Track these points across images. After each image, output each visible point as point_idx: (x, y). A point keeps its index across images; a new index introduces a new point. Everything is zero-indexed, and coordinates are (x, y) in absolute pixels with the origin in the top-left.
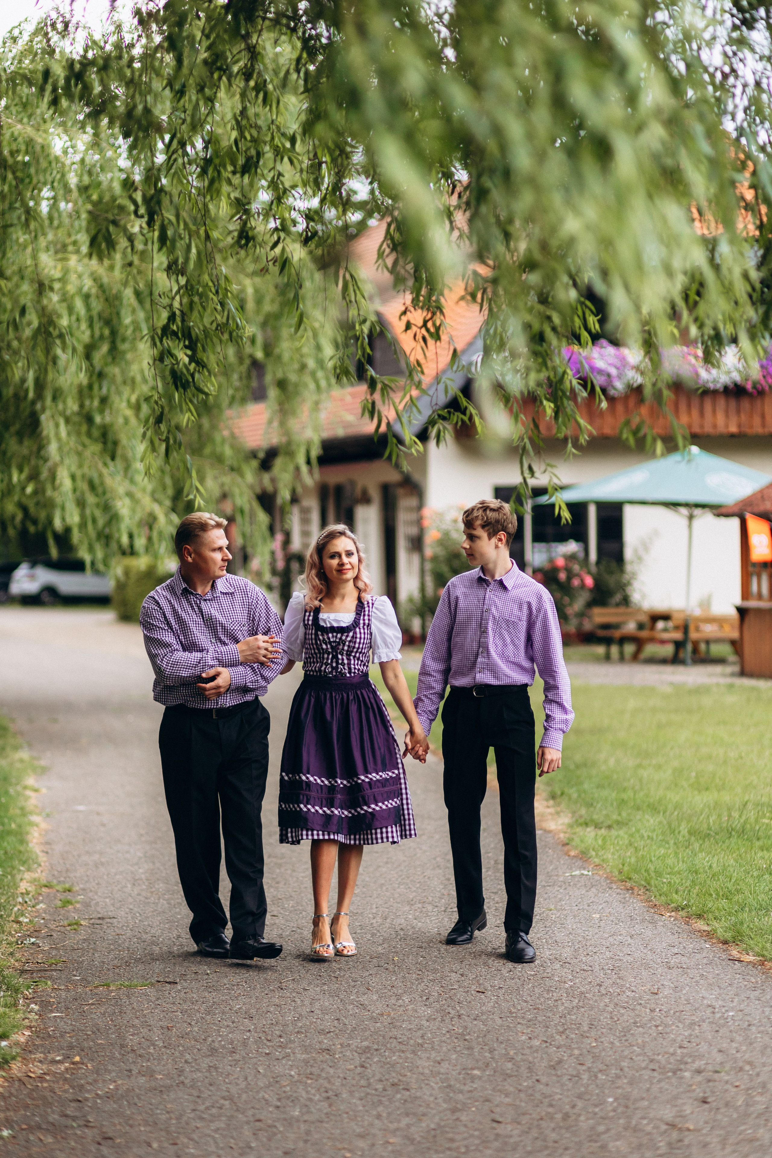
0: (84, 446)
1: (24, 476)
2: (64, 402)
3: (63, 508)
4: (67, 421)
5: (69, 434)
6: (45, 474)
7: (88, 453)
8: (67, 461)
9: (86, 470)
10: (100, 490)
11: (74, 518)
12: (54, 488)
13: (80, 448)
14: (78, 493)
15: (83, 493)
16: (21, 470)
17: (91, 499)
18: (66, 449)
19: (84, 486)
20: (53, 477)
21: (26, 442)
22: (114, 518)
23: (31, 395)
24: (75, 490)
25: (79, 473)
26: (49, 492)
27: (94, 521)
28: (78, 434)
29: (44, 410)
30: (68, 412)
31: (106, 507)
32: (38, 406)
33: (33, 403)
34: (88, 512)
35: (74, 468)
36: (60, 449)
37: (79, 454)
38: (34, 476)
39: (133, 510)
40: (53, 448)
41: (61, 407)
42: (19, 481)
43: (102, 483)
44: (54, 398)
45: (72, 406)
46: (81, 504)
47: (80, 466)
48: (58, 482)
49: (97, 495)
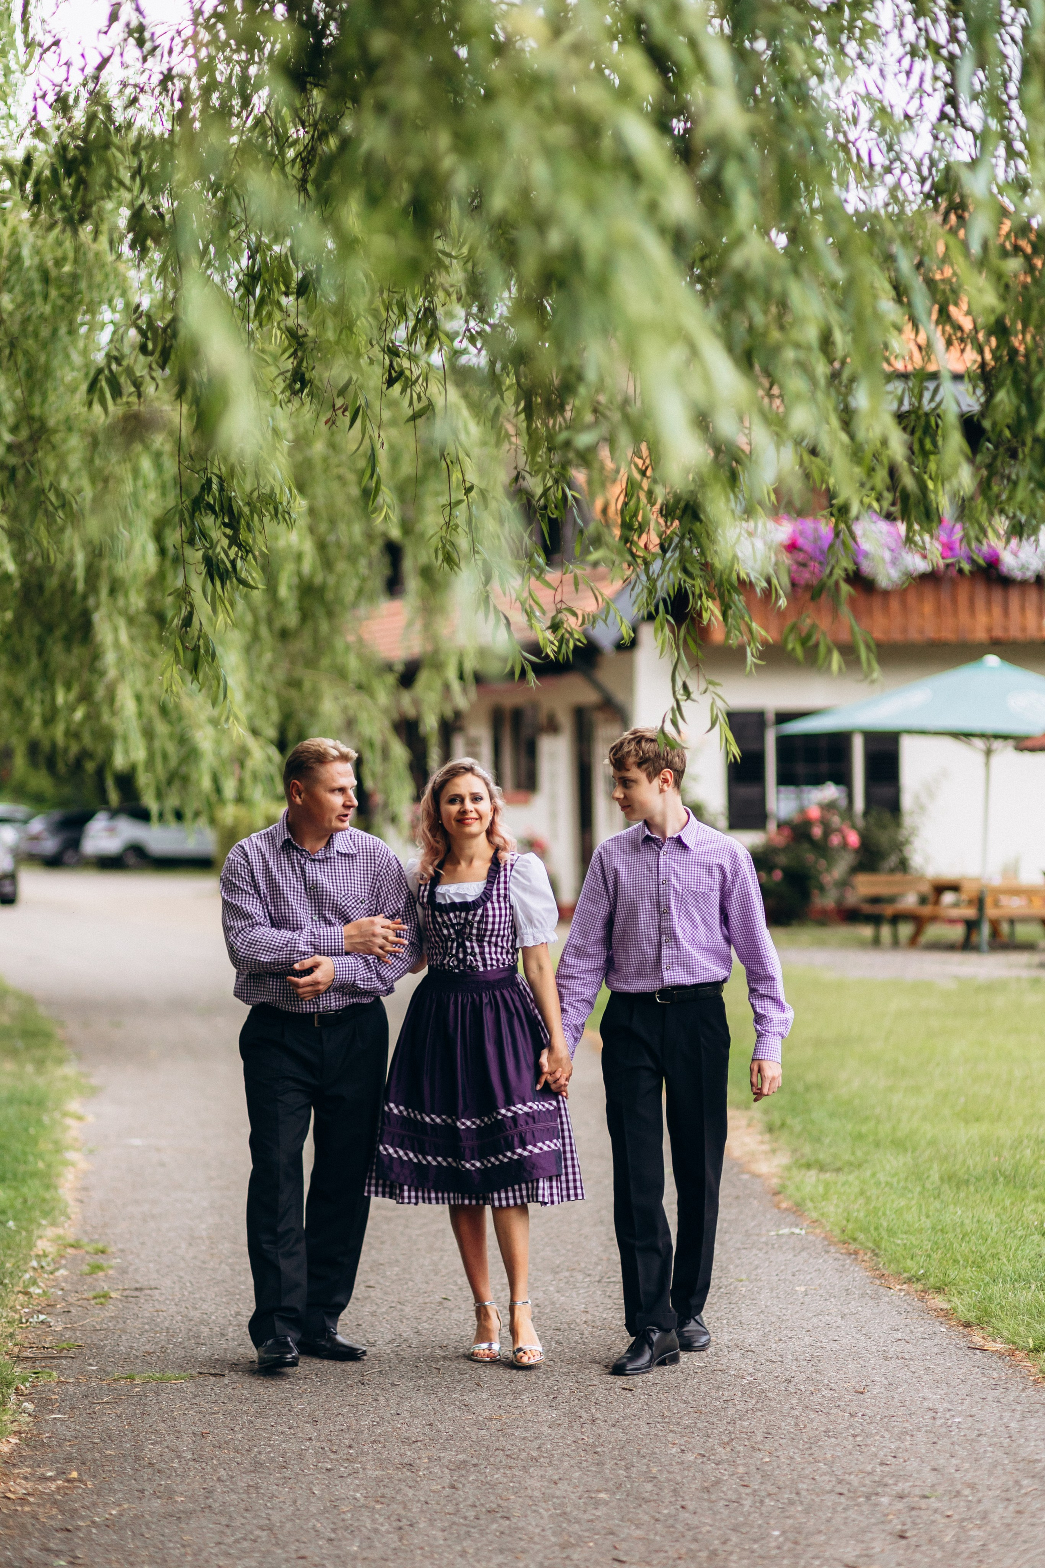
0: (154, 654)
1: (73, 695)
2: (126, 596)
3: (125, 739)
4: (131, 621)
5: (132, 639)
6: (100, 692)
7: (159, 664)
8: (130, 676)
9: (155, 687)
10: (174, 715)
11: (139, 754)
12: (114, 713)
13: (148, 658)
14: (145, 720)
15: (150, 721)
16: (68, 687)
17: (161, 728)
18: (128, 660)
19: (152, 710)
20: (111, 698)
21: (76, 651)
22: (191, 754)
23: (81, 586)
24: (140, 715)
25: (146, 693)
26: (106, 718)
27: (165, 757)
28: (147, 638)
29: (97, 607)
30: (132, 610)
31: (183, 740)
32: (91, 602)
33: (85, 597)
34: (157, 744)
35: (139, 685)
36: (120, 659)
37: (147, 667)
38: (86, 696)
39: (218, 743)
40: (110, 658)
41: (121, 602)
42: (66, 702)
43: (177, 706)
44: (112, 592)
45: (137, 601)
46: (149, 734)
47: (148, 682)
48: (118, 704)
49: (170, 722)
